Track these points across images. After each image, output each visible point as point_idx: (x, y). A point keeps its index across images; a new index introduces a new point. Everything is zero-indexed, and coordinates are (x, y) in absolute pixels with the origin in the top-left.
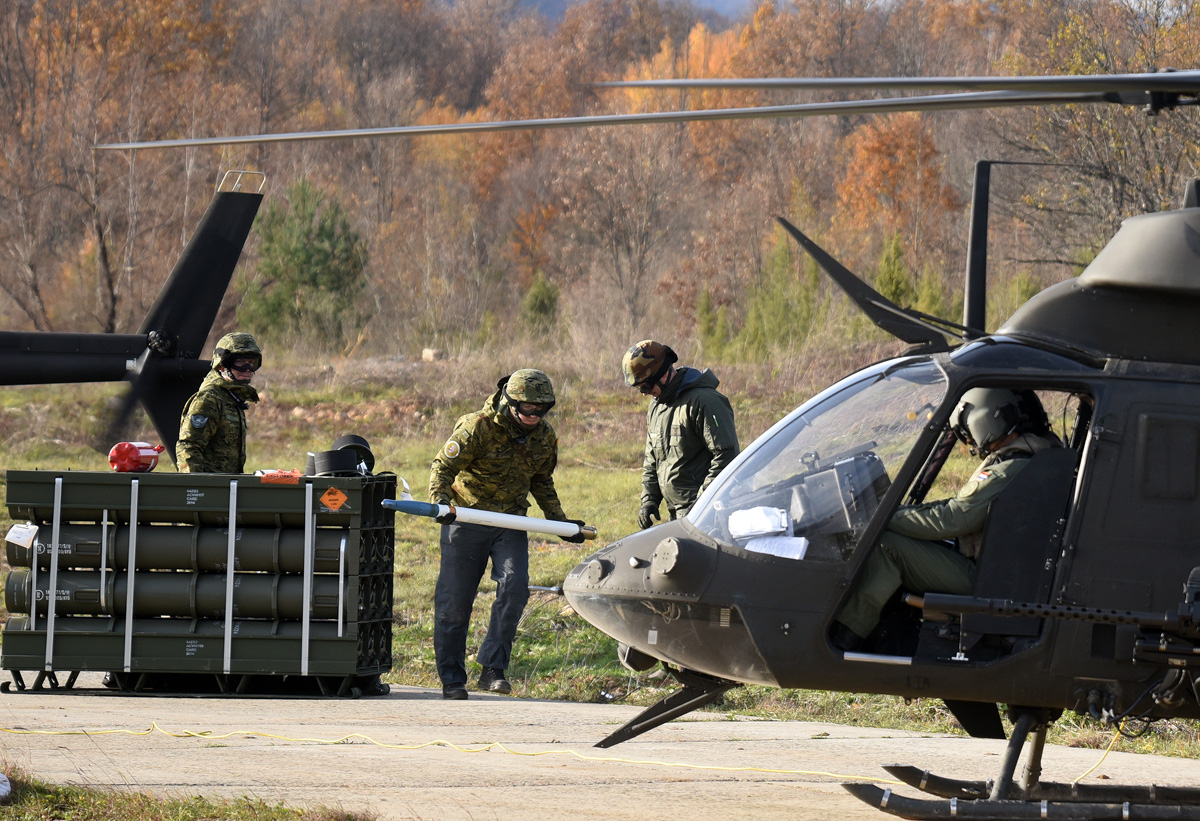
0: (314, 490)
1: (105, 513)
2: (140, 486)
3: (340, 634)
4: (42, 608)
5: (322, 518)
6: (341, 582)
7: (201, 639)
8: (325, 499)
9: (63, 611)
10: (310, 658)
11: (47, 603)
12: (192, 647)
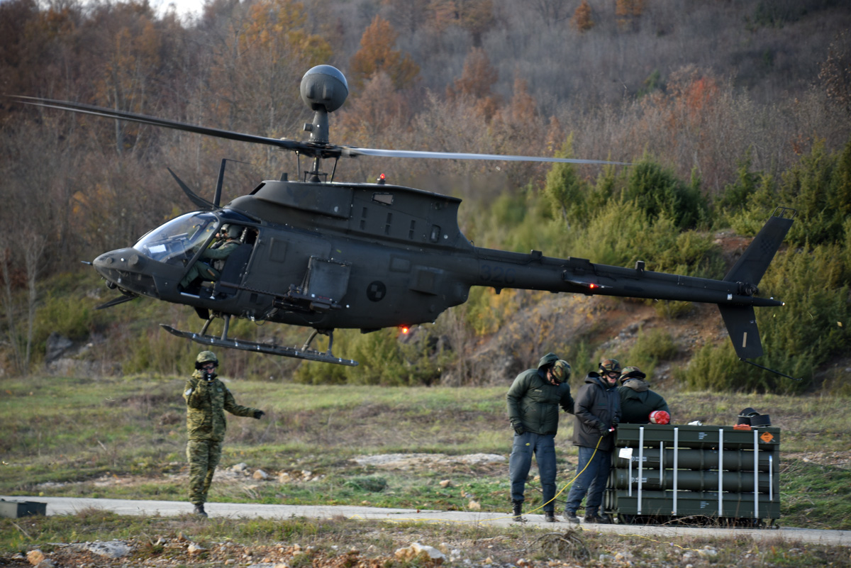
0: (759, 433)
1: (662, 443)
2: (679, 431)
3: (771, 499)
4: (635, 487)
5: (761, 446)
6: (771, 475)
7: (707, 501)
8: (763, 437)
9: (645, 488)
10: (759, 510)
11: (637, 484)
12: (703, 505)
